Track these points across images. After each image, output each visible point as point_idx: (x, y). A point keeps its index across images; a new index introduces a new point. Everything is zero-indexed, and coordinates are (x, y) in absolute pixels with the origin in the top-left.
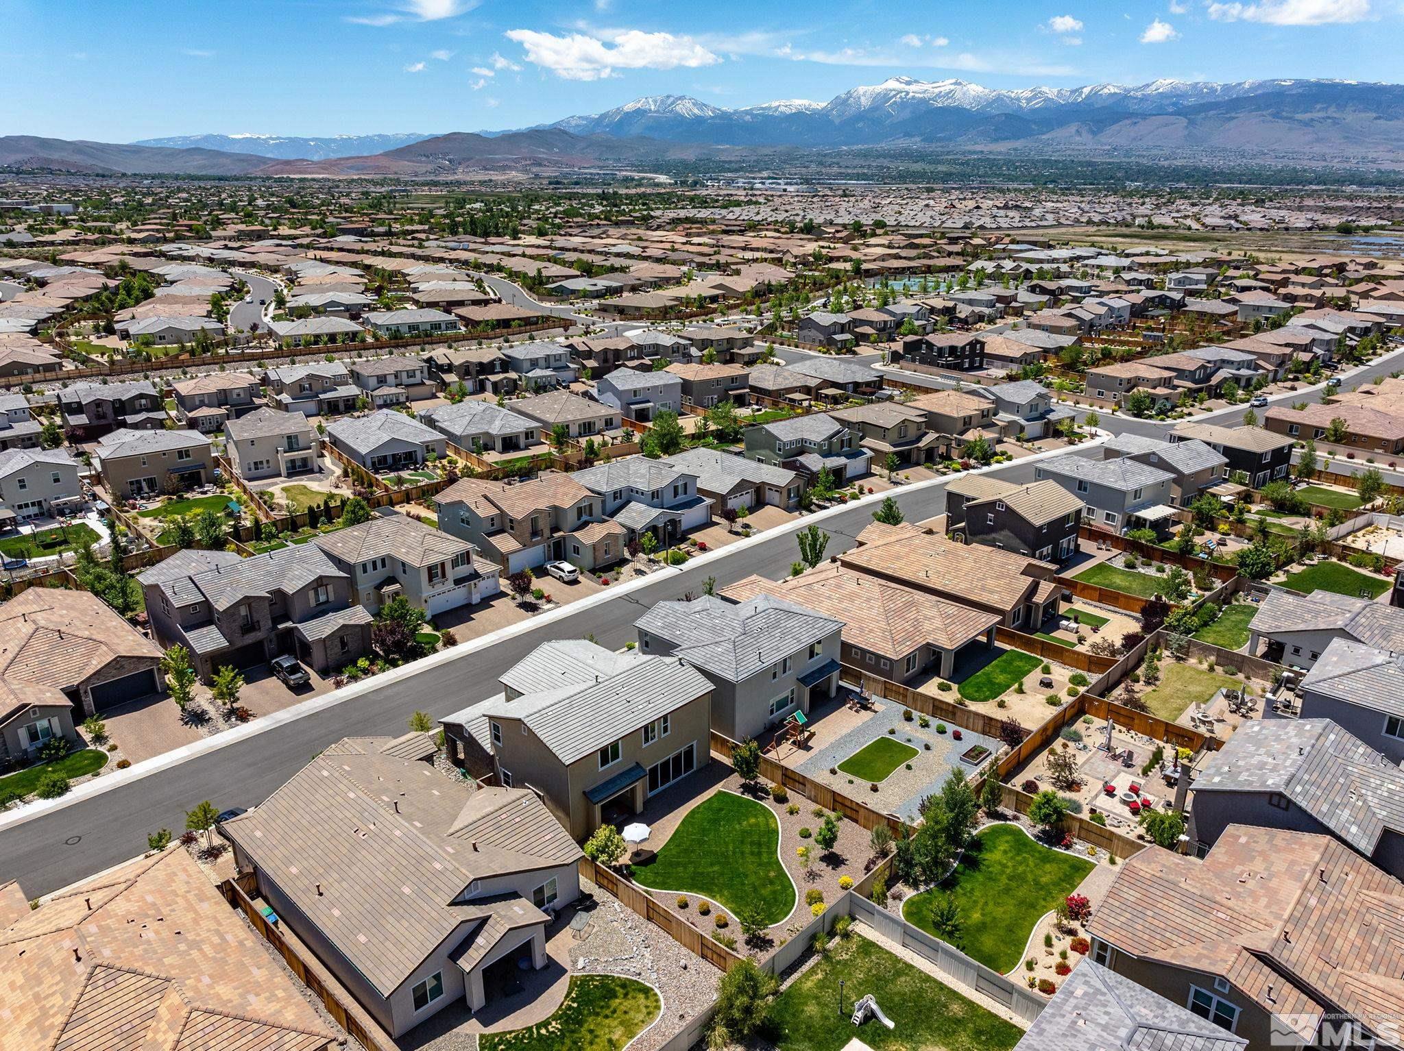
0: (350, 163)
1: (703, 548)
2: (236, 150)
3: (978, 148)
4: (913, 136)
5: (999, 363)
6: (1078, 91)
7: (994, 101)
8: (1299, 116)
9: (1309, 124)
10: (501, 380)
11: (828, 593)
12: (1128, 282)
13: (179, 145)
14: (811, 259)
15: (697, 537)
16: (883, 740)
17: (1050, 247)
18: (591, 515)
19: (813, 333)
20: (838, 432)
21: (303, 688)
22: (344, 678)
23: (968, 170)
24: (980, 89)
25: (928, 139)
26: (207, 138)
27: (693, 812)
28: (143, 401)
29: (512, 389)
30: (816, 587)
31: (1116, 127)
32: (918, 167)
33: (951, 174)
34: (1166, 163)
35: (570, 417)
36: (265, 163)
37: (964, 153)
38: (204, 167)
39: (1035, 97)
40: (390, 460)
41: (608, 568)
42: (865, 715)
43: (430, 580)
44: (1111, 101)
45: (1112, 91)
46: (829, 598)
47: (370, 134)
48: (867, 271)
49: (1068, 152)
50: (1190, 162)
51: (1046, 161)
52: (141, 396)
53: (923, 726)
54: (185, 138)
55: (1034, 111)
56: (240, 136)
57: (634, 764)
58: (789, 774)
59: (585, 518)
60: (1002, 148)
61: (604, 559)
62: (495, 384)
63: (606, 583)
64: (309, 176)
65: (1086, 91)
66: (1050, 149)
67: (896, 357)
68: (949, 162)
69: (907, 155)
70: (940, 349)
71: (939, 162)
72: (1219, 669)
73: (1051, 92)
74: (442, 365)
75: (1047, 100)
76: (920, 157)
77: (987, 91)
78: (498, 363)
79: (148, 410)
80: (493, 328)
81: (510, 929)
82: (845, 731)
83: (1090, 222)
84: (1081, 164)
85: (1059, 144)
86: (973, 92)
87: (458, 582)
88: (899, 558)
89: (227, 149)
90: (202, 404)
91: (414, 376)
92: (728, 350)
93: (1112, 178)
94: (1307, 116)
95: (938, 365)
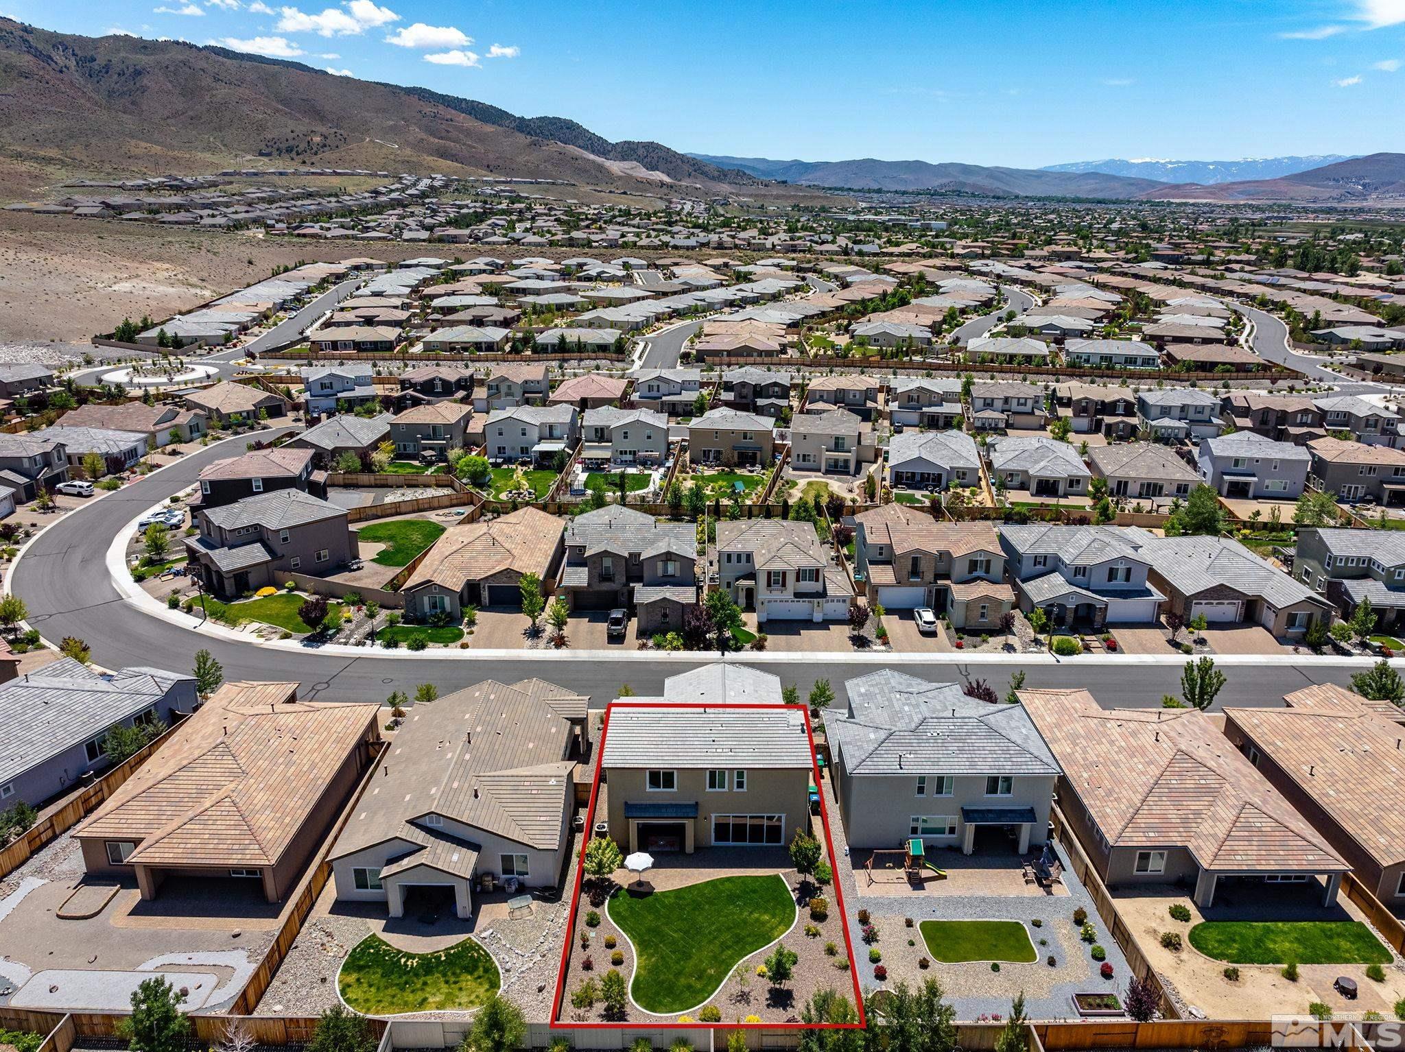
0: (1241, 188)
1: (1112, 647)
2: (1133, 174)
10: (1117, 423)
11: (1115, 736)
13: (1081, 170)
15: (1116, 634)
16: (1017, 927)
18: (987, 571)
21: (616, 639)
22: (650, 643)
26: (1108, 163)
27: (729, 879)
28: (776, 389)
29: (1130, 434)
35: (1133, 474)
36: (1153, 187)
38: (1095, 190)
40: (918, 478)
41: (974, 633)
42: (1035, 890)
43: (769, 585)
46: (1112, 743)
47: (1279, 157)
52: (775, 384)
53: (1084, 940)
54: (1088, 163)
56: (1140, 161)
57: (692, 802)
59: (980, 572)
61: (976, 621)
62: (1109, 426)
63: (959, 646)
64: (1191, 201)
74: (1062, 398)
78: (1122, 405)
79: (778, 397)
80: (1189, 370)
81: (422, 864)
82: (985, 893)
87: (798, 595)
88: (1297, 737)
89: (1124, 173)
90: (821, 399)
91: (1025, 404)
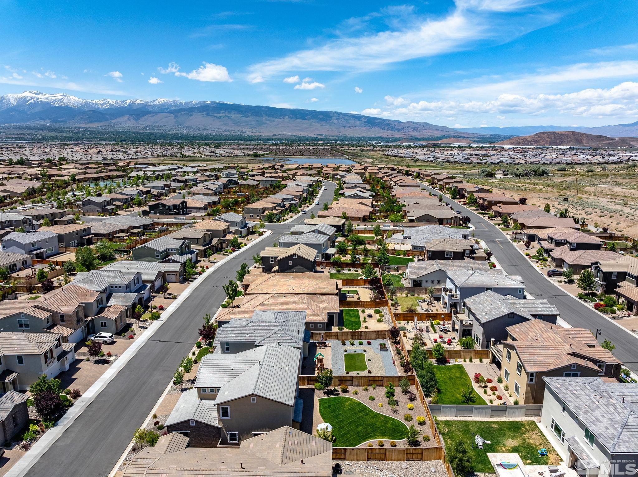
1: (161, 309)
3: (82, 126)
4: (45, 120)
5: (195, 210)
6: (125, 101)
7: (85, 105)
8: (216, 115)
9: (220, 118)
11: (274, 304)
12: (208, 176)
14: (40, 176)
16: (346, 355)
17: (154, 166)
18: (102, 304)
19: (93, 207)
20: (184, 243)
22: (26, 442)
23: (80, 136)
24: (76, 99)
25: (54, 121)
27: (321, 412)
30: (266, 303)
31: (145, 117)
32: (53, 134)
33: (72, 138)
34: (170, 133)
35: (1, 263)
37: (75, 128)
39: (105, 103)
41: (126, 330)
42: (328, 349)
43: (46, 361)
44: (140, 106)
45: (140, 102)
46: (276, 306)
48: (78, 180)
49: (126, 128)
50: (180, 132)
51: (117, 132)
53: (353, 345)
55: (105, 110)
58: (342, 378)
59: (100, 306)
60: (94, 126)
61: (120, 326)
63: (131, 338)
65: (128, 102)
66: (118, 126)
67: (145, 213)
68: (69, 132)
69: (44, 128)
70: (169, 207)
71: (64, 132)
72: (409, 295)
73: (113, 102)
75: (111, 105)
76: (52, 130)
77: (80, 100)
83: (158, 156)
84: (135, 133)
85: (121, 124)
86: (73, 100)
87: (59, 358)
92: (53, 219)
93: (150, 138)
94: (219, 115)
95: (170, 214)
